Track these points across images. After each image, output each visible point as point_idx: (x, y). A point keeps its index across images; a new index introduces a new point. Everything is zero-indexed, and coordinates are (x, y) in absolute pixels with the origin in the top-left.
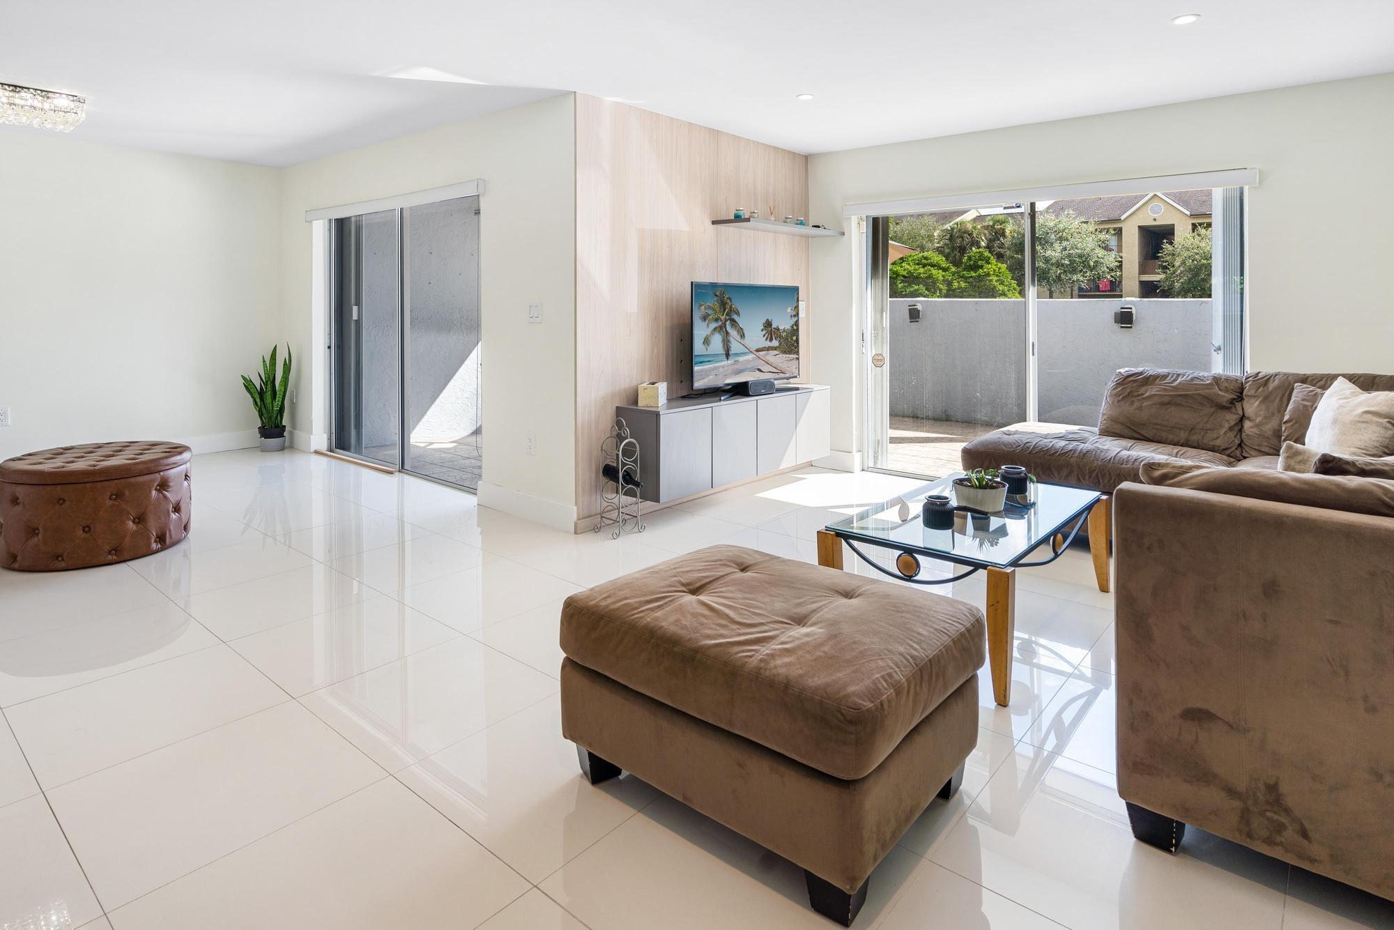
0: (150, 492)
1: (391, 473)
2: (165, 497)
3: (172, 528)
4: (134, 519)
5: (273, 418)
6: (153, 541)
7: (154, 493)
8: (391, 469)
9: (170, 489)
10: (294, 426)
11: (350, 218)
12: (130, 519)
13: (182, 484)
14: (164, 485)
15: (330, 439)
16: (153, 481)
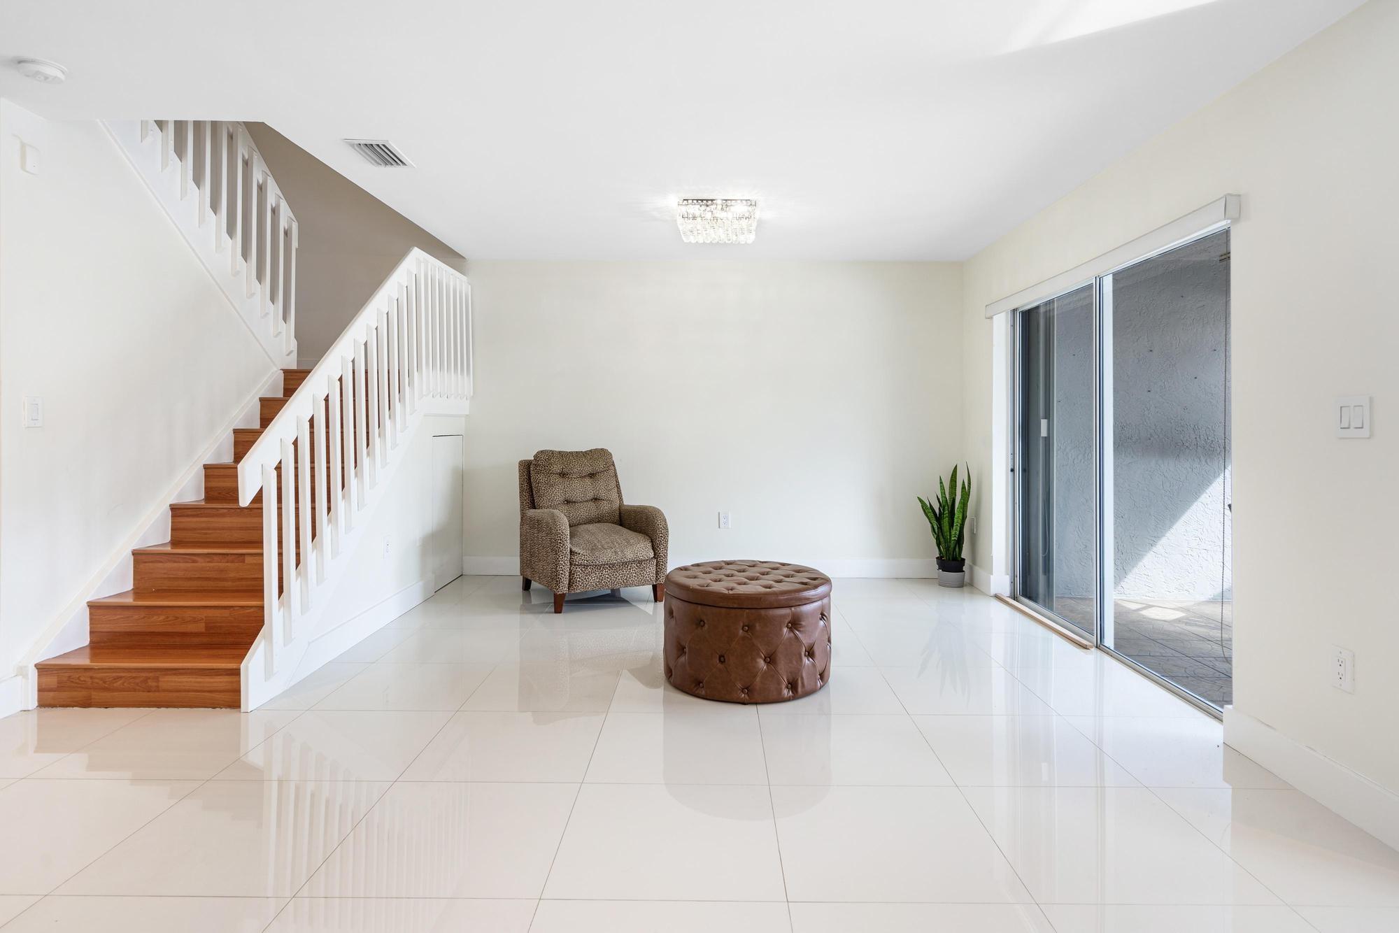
0: (781, 629)
1: (1085, 647)
2: (796, 637)
3: (804, 675)
4: (765, 658)
5: (951, 549)
6: (784, 687)
7: (785, 630)
8: (1085, 642)
9: (801, 629)
10: (974, 561)
11: (1037, 308)
12: (761, 657)
13: (817, 623)
14: (795, 624)
15: (1013, 583)
16: (784, 616)
